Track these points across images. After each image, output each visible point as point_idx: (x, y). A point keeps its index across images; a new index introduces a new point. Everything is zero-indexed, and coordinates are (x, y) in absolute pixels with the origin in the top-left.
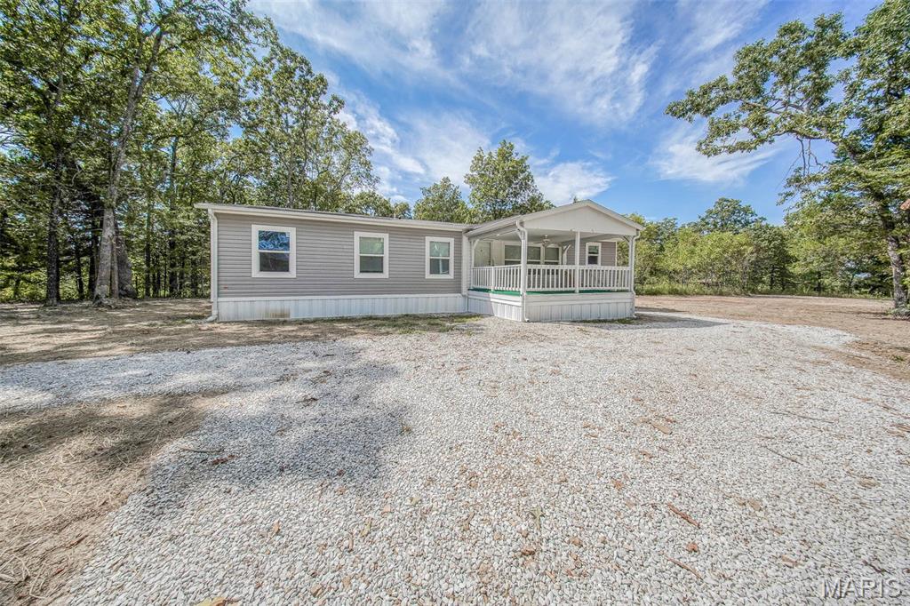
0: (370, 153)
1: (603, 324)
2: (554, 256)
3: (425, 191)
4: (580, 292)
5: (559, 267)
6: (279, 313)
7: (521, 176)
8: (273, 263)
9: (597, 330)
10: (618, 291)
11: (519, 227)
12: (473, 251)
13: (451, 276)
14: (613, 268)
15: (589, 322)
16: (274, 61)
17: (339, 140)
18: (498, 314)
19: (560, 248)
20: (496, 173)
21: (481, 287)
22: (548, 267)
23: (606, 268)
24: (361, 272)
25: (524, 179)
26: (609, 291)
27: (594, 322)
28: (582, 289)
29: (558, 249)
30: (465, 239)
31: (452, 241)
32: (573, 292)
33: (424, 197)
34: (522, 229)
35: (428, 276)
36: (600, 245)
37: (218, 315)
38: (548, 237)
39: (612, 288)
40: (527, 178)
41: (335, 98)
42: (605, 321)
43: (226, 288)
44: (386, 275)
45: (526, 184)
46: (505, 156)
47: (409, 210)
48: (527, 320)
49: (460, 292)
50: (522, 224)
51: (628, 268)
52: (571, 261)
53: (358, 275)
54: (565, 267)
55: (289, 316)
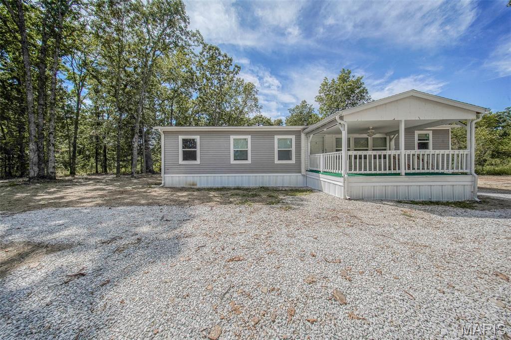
0: (256, 93)
1: (435, 207)
2: (382, 144)
3: (290, 110)
4: (406, 174)
5: (388, 153)
6: (191, 183)
7: (357, 91)
8: (189, 155)
9: (426, 215)
10: (453, 174)
11: (339, 121)
12: (309, 144)
13: (293, 161)
14: (446, 152)
15: (417, 203)
16: (204, 53)
17: (241, 89)
18: (326, 191)
19: (388, 138)
20: (338, 91)
21: (314, 169)
22: (375, 153)
23: (437, 152)
24: (235, 160)
25: (360, 92)
26: (443, 174)
27: (424, 203)
28: (408, 171)
29: (386, 138)
30: (303, 136)
31: (293, 137)
32: (399, 174)
33: (290, 114)
34: (342, 122)
35: (277, 161)
36: (431, 133)
37: (164, 183)
38: (373, 129)
39: (446, 171)
40: (362, 91)
41: (236, 66)
42: (437, 203)
43: (168, 170)
44: (249, 161)
45: (361, 95)
46: (344, 80)
47: (282, 123)
48: (348, 197)
49: (300, 172)
50: (341, 118)
51: (466, 152)
52: (397, 148)
53: (232, 162)
54: (393, 152)
55: (196, 185)
